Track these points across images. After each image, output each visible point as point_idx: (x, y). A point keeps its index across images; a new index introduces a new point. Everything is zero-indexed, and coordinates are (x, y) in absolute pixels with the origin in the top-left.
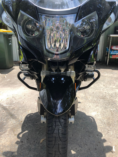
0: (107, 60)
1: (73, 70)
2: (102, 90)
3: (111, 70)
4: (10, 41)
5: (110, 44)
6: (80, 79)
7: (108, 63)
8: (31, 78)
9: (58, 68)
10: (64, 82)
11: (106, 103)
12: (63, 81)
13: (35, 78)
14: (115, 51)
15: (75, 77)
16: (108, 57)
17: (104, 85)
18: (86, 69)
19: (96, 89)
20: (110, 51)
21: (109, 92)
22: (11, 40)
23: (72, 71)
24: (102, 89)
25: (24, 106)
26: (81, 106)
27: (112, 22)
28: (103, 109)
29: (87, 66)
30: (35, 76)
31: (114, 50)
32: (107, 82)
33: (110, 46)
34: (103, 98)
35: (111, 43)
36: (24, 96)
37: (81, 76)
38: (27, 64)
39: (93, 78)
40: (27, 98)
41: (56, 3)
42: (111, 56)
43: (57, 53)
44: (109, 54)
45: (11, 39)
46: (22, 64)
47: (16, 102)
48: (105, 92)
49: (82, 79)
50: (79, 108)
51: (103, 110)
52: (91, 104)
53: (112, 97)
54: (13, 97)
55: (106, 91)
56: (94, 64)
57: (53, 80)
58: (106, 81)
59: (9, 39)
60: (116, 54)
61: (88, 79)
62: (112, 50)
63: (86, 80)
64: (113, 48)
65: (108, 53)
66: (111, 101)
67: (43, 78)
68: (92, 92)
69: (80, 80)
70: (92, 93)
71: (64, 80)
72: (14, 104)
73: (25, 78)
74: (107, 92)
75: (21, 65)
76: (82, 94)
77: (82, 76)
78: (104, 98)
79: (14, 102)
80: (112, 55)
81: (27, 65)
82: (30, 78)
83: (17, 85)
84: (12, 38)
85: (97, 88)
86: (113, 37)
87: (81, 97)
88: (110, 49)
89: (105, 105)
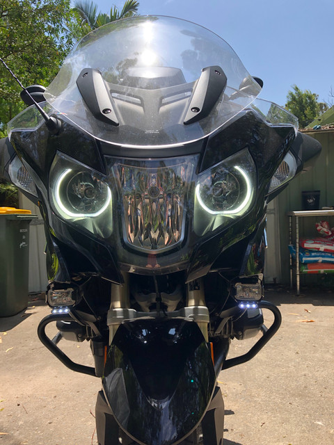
0: (296, 278)
1: (201, 303)
2: (292, 369)
3: (311, 305)
4: (24, 237)
5: (298, 235)
6: (225, 333)
7: (298, 287)
8: (77, 336)
9: (159, 299)
10: (178, 340)
11: (313, 408)
12: (173, 337)
13: (90, 335)
14: (313, 254)
15: (208, 325)
16: (298, 269)
17: (297, 353)
18: (237, 297)
19: (276, 366)
20: (299, 255)
21: (317, 374)
22: (27, 234)
23: (199, 307)
24: (293, 363)
25: (51, 435)
26: (235, 426)
27: (292, 172)
28: (304, 432)
29: (239, 286)
30: (89, 328)
31: (310, 251)
32: (305, 342)
33: (297, 241)
34: (300, 395)
35: (297, 231)
36: (52, 401)
37: (226, 321)
38: (68, 290)
39: (262, 329)
40: (64, 404)
41: (147, 132)
42: (303, 267)
43: (154, 252)
44: (298, 261)
45: (26, 230)
46: (54, 289)
47: (25, 422)
48: (303, 373)
49: (230, 333)
50: (230, 431)
51: (306, 435)
52: (265, 416)
53: (328, 390)
54: (19, 405)
55: (306, 372)
56: (259, 281)
57: (142, 335)
58: (301, 340)
59: (21, 231)
60: (316, 262)
61: (247, 331)
62: (303, 250)
63: (243, 335)
64: (306, 245)
65: (294, 260)
66: (326, 402)
67: (114, 331)
68: (264, 376)
69: (226, 337)
70: (265, 380)
71: (176, 334)
72: (19, 428)
73: (59, 338)
74: (310, 375)
75: (52, 294)
76: (236, 384)
77: (229, 321)
78: (302, 393)
79: (21, 423)
80: (306, 264)
81: (68, 293)
82: (74, 335)
83: (35, 366)
84: (28, 230)
85: (279, 363)
86: (302, 218)
87: (233, 393)
88: (298, 249)
89: (310, 415)
